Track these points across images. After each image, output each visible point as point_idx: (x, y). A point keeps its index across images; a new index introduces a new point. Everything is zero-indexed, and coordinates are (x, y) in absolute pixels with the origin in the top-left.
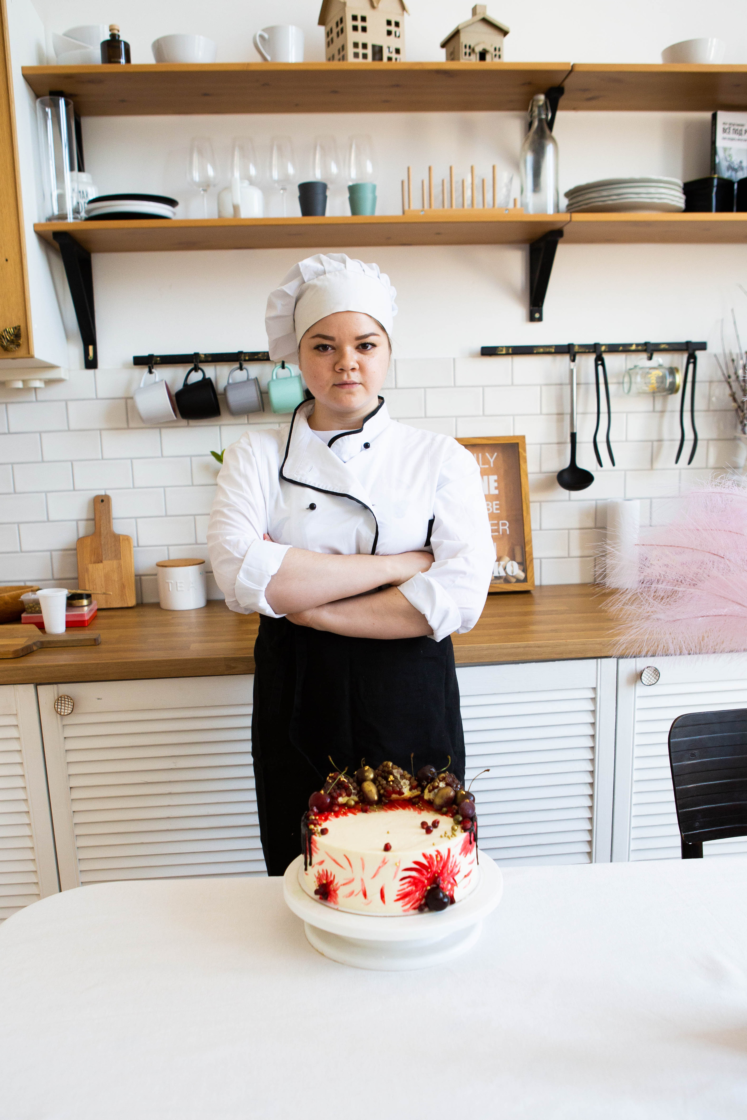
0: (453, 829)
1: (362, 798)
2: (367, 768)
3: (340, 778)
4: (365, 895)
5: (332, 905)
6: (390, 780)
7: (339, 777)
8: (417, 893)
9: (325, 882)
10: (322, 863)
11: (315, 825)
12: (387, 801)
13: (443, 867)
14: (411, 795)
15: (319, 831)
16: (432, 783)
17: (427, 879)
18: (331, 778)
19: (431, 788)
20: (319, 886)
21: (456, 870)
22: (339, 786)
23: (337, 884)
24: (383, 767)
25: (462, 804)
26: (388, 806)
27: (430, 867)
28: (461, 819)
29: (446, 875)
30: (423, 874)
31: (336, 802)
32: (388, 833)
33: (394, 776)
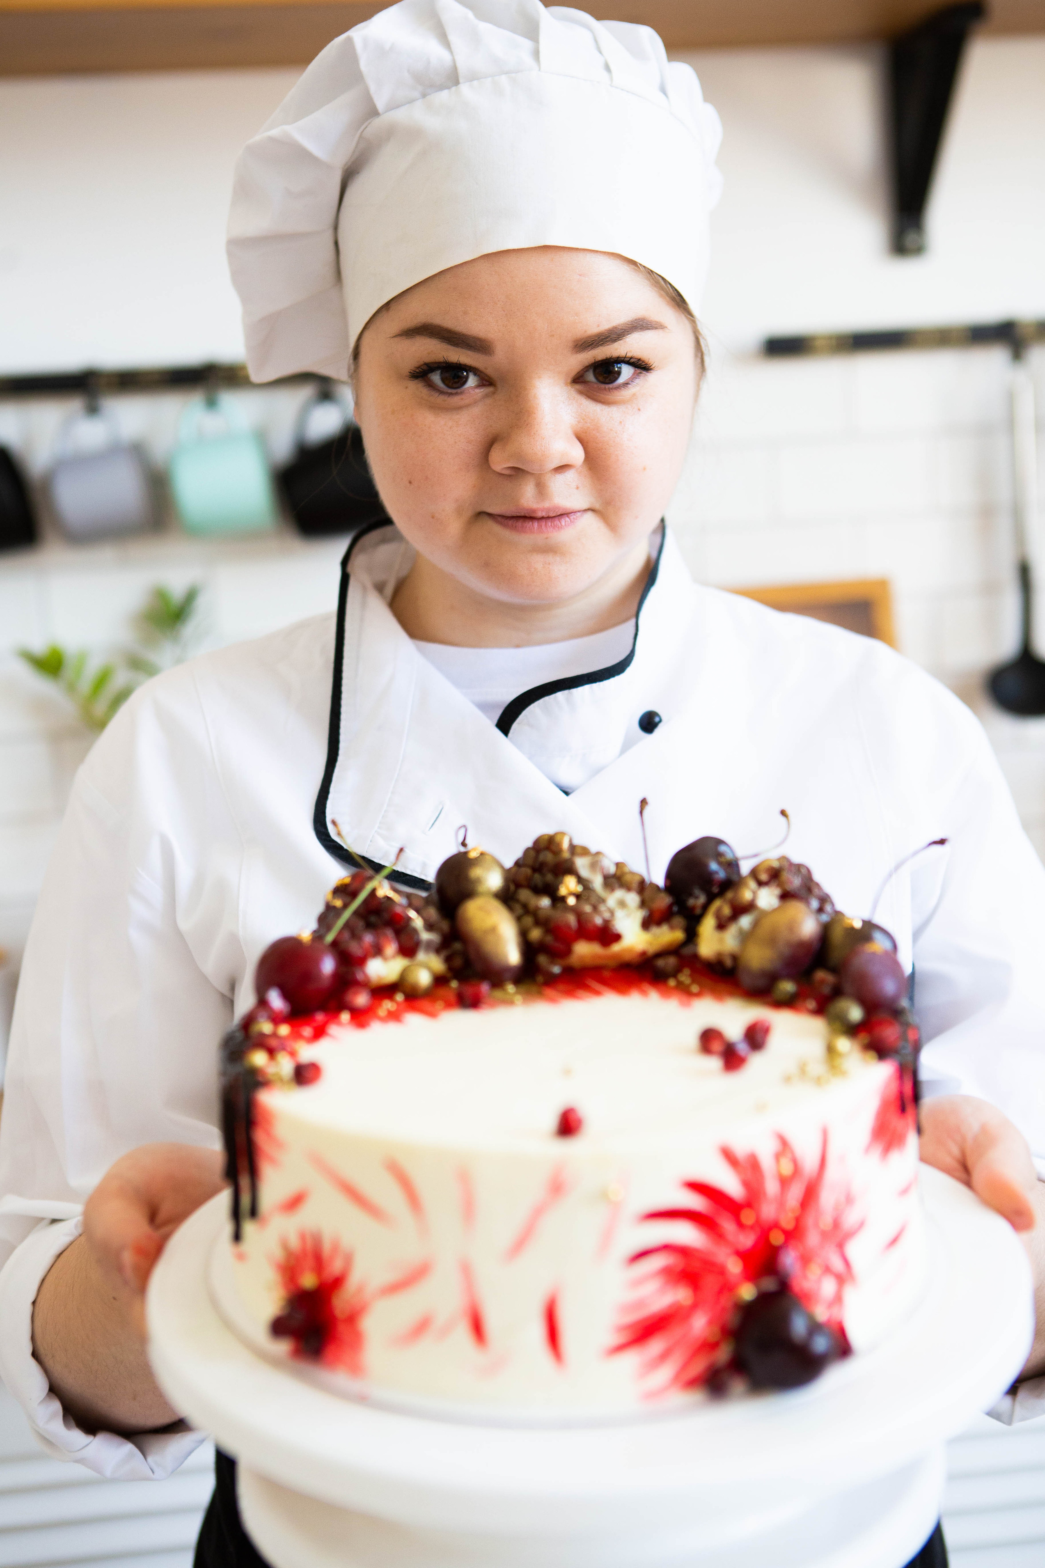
0: (831, 1050)
1: (458, 962)
3: (373, 891)
4: (477, 1328)
5: (339, 1378)
6: (563, 891)
8: (700, 1319)
9: (308, 1281)
10: (295, 1203)
11: (271, 1052)
12: (556, 970)
13: (802, 1206)
14: (651, 944)
15: (286, 1073)
16: (729, 895)
17: (742, 1255)
19: (727, 911)
20: (288, 1300)
21: (850, 1219)
22: (373, 919)
23: (359, 1290)
24: (540, 846)
25: (859, 962)
26: (561, 987)
27: (750, 1205)
28: (855, 1013)
29: (812, 1238)
30: (720, 1236)
31: (360, 976)
32: (568, 1073)
33: (580, 880)
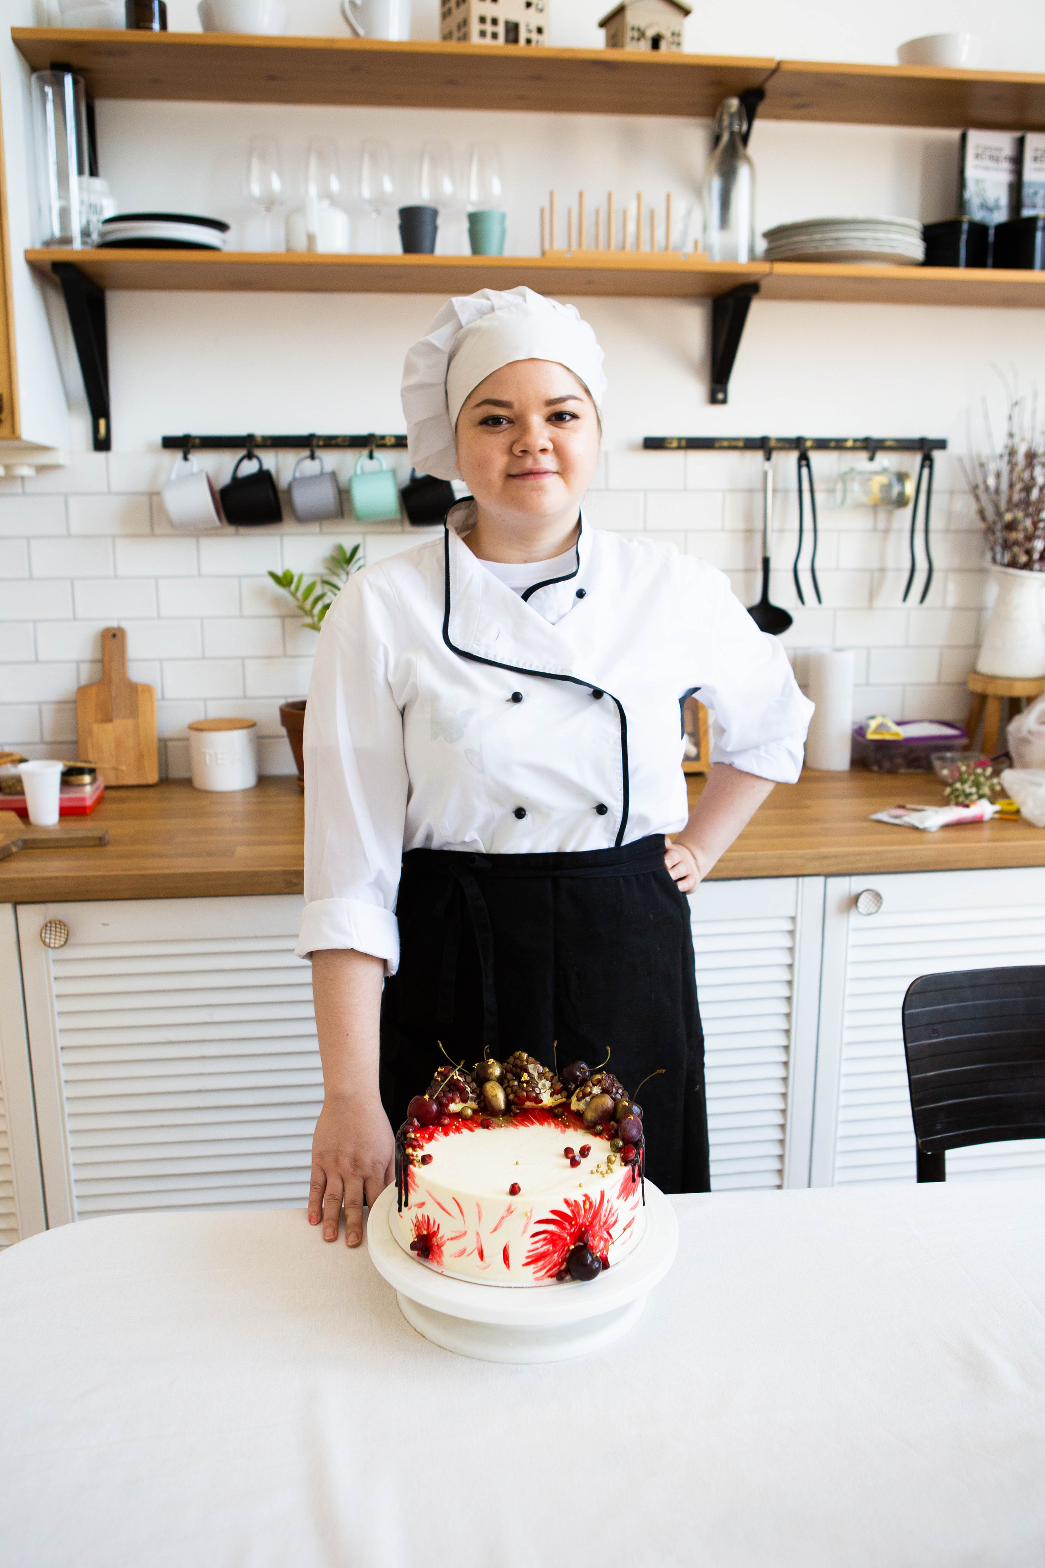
0: (609, 1160)
1: (482, 1105)
2: (491, 1061)
3: (453, 1076)
4: (481, 1255)
5: (434, 1266)
6: (523, 1079)
7: (451, 1075)
8: (556, 1255)
9: (425, 1232)
10: (422, 1205)
11: (414, 1147)
12: (519, 1111)
13: (593, 1218)
14: (553, 1103)
15: (420, 1158)
16: (583, 1087)
17: (570, 1235)
18: (439, 1073)
19: (581, 1095)
20: (417, 1237)
21: (611, 1221)
22: (452, 1087)
23: (442, 1238)
24: (515, 1058)
25: (624, 1122)
26: (519, 1119)
27: (575, 1218)
28: (621, 1143)
29: (597, 1228)
30: (564, 1228)
31: (446, 1112)
32: (517, 1163)
33: (530, 1075)
